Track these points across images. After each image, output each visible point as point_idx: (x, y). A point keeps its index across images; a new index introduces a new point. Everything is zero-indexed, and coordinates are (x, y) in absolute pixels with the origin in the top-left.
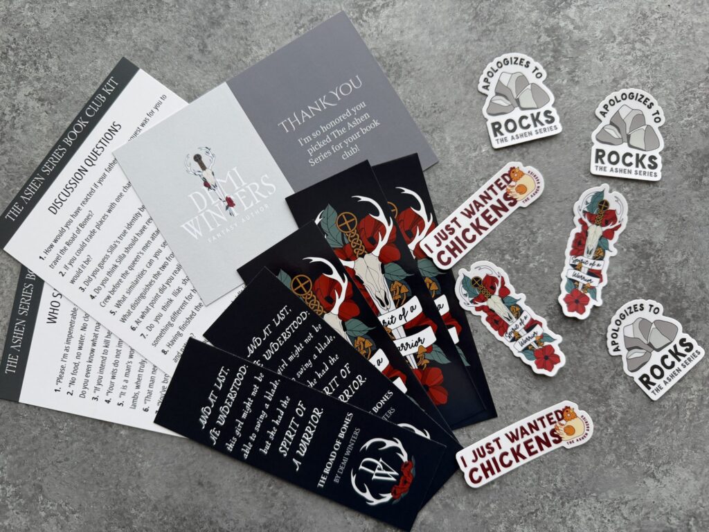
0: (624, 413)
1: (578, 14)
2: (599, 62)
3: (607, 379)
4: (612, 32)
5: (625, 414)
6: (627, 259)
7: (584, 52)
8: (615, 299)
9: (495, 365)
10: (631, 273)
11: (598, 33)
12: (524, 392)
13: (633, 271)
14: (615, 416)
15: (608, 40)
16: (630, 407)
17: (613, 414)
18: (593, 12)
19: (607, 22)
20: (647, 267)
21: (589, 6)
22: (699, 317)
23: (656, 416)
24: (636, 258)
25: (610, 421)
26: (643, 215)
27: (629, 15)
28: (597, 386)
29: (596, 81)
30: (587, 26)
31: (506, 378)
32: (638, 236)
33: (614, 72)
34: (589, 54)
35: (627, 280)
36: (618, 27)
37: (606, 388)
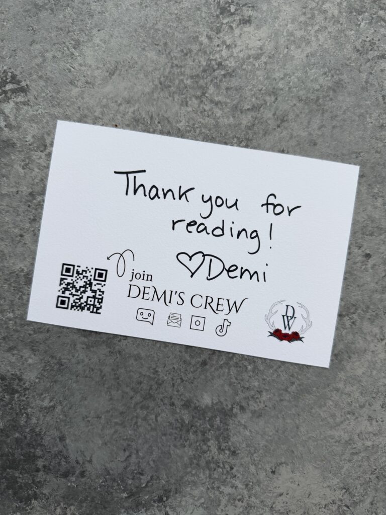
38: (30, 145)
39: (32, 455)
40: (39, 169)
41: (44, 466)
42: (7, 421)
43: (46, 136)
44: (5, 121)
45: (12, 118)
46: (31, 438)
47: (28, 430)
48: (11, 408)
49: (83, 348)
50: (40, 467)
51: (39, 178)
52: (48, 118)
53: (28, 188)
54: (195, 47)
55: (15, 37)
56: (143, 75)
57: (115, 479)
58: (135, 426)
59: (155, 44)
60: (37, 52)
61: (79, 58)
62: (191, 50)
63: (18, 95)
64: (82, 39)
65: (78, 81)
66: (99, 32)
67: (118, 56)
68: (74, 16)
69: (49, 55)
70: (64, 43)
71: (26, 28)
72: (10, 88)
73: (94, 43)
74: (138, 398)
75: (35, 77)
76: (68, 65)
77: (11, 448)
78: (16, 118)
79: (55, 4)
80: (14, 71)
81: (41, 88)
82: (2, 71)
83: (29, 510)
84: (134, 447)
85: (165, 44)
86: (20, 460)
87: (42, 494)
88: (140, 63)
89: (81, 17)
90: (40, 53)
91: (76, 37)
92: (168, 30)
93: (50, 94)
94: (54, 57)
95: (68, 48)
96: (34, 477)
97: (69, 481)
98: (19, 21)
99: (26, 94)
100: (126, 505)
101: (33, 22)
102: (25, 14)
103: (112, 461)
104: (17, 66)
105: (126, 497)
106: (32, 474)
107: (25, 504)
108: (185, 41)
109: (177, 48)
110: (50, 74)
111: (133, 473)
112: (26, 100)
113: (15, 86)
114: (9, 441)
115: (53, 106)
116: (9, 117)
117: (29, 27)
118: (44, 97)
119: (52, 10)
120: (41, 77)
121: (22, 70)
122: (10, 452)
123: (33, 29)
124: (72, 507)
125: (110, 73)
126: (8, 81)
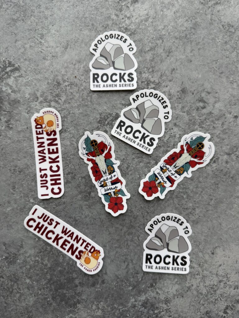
1: (15, 82)
2: (26, 115)
4: (36, 95)
6: (38, 245)
7: (17, 108)
8: (30, 270)
10: (40, 254)
11: (27, 96)
13: (42, 253)
15: (33, 100)
18: (25, 81)
19: (34, 88)
21: (22, 77)
22: (83, 284)
24: (44, 244)
27: (48, 83)
29: (23, 127)
30: (20, 91)
34: (20, 109)
35: (37, 258)
36: (40, 91)
38: (29, 99)
39: (71, 278)
41: (80, 283)
42: (52, 262)
43: (36, 92)
44: (11, 89)
45: (14, 86)
46: (68, 268)
47: (65, 264)
48: (53, 254)
49: (87, 208)
50: (77, 284)
52: (35, 81)
54: (110, 23)
55: (5, 40)
56: (84, 45)
57: (123, 280)
58: (127, 246)
59: (87, 26)
60: (20, 46)
62: (108, 24)
63: (15, 73)
64: (44, 33)
65: (47, 57)
66: (53, 27)
67: (67, 38)
68: (37, 21)
69: (27, 46)
70: (35, 37)
71: (10, 34)
72: (9, 70)
73: (51, 33)
74: (125, 229)
75: (22, 60)
76: (40, 49)
77: (58, 277)
78: (16, 86)
79: (24, 17)
80: (9, 59)
81: (27, 65)
82: (3, 61)
83: (77, 311)
84: (129, 258)
85: (93, 25)
86: (65, 283)
87: (83, 299)
88: (81, 39)
89: (41, 21)
90: (22, 46)
91: (41, 32)
92: (92, 16)
93: (33, 68)
94: (31, 46)
95: (37, 39)
96: (75, 291)
97: (96, 288)
98: (6, 31)
99: (19, 71)
100: (133, 293)
101: (14, 29)
102: (8, 26)
103: (119, 270)
104: (11, 56)
105: (132, 289)
106: (74, 289)
107: (74, 308)
108: (103, 20)
109: (100, 25)
110: (30, 57)
111: (132, 274)
112: (20, 74)
113: (12, 68)
114: (55, 273)
115: (37, 74)
116: (12, 86)
117: (12, 33)
118: (30, 70)
119: (23, 20)
120: (25, 60)
121: (14, 58)
122: (58, 280)
123: (14, 33)
124: (102, 303)
125: (65, 48)
126: (7, 66)
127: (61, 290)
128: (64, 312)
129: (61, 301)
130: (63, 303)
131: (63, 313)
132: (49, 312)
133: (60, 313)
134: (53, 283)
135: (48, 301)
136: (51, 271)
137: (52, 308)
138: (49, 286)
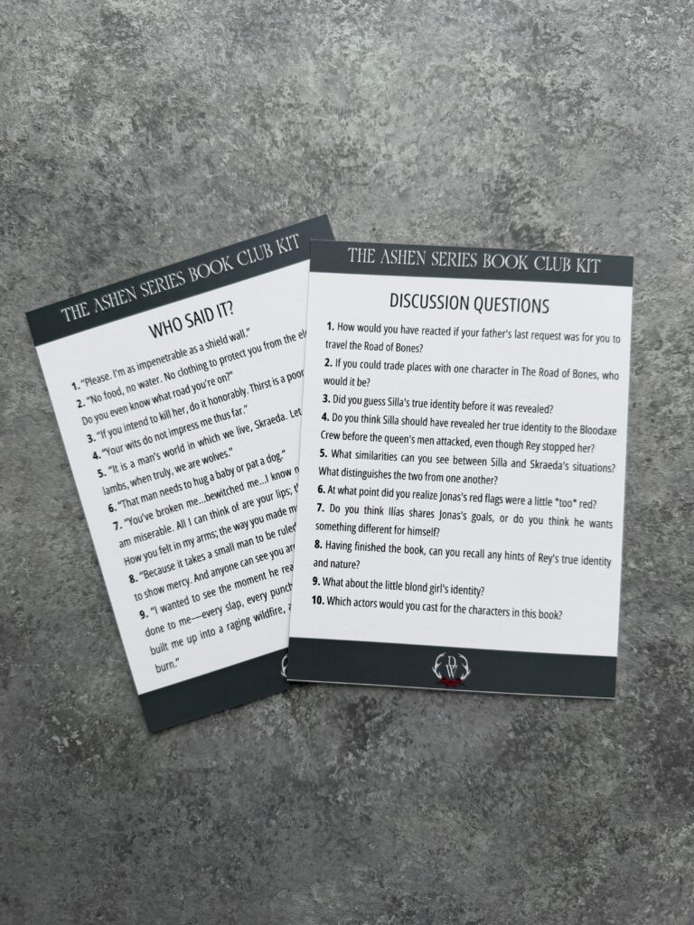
0: (604, 880)
3: (585, 830)
4: (658, 335)
5: (605, 882)
6: (636, 664)
8: (612, 718)
9: (430, 791)
10: (640, 684)
12: (466, 834)
13: (643, 682)
14: (591, 882)
15: (652, 345)
16: (613, 872)
17: (588, 879)
19: (653, 319)
20: (664, 678)
23: (648, 890)
24: (649, 663)
25: (583, 889)
26: (668, 604)
27: (686, 311)
28: (569, 837)
31: (443, 812)
32: (657, 633)
33: (653, 393)
35: (633, 694)
36: (668, 328)
37: (583, 841)
38: (641, 343)
40: (658, 372)
43: (658, 329)
48: (667, 686)
51: (659, 384)
52: (657, 306)
53: (647, 398)
60: (627, 224)
61: (683, 225)
64: (683, 201)
68: (668, 172)
69: (644, 226)
70: (661, 208)
71: (608, 195)
76: (671, 235)
79: (640, 160)
89: (676, 173)
91: (676, 199)
93: (655, 276)
94: (652, 227)
95: (667, 214)
98: (598, 187)
102: (603, 177)
110: (650, 250)
115: (662, 290)
118: (647, 280)
119: (638, 168)
123: (617, 195)
127: (678, 768)
128: (680, 818)
129: (676, 792)
130: (680, 797)
131: (676, 819)
132: (647, 815)
133: (671, 820)
134: (662, 750)
135: (646, 791)
136: (659, 724)
137: (653, 807)
138: (651, 756)
